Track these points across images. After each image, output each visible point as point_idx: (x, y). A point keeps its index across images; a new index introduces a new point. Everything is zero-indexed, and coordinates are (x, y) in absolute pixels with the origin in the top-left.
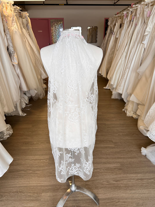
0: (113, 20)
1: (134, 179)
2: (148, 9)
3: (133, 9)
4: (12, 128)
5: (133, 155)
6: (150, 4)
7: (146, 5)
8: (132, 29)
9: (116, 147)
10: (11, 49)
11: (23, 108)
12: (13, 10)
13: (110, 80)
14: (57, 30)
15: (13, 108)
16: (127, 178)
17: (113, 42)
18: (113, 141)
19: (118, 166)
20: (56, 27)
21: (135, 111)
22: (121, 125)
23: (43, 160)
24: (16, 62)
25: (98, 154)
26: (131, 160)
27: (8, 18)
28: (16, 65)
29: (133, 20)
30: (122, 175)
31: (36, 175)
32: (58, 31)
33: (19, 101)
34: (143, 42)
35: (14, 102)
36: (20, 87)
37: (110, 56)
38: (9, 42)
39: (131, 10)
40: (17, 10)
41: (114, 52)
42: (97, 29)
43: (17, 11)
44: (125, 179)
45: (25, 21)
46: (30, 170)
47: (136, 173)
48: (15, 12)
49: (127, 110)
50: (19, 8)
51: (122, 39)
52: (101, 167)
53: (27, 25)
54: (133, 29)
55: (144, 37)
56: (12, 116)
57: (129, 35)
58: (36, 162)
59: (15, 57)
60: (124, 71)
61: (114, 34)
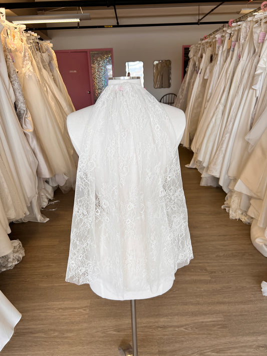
0: (198, 48)
1: (250, 347)
2: (260, 29)
3: (233, 29)
4: (23, 246)
5: (247, 296)
6: (264, 21)
7: (257, 22)
8: (231, 64)
9: (213, 280)
10: (22, 106)
11: (44, 207)
12: (25, 39)
13: (197, 153)
14: (102, 69)
15: (26, 210)
16: (238, 345)
17: (200, 87)
18: (208, 268)
19: (220, 321)
20: (100, 64)
21: (245, 210)
22: (220, 236)
23: (78, 308)
24: (29, 129)
25: (181, 296)
26: (243, 306)
27: (17, 53)
28: (29, 134)
29: (234, 49)
30: (228, 338)
31: (66, 340)
32: (103, 71)
33: (37, 196)
34: (253, 87)
35: (27, 199)
36: (37, 172)
37: (195, 111)
38: (18, 94)
39: (229, 31)
40: (33, 39)
41: (201, 103)
42: (170, 64)
43: (32, 41)
44: (235, 348)
45: (47, 56)
46: (55, 330)
47: (254, 333)
48: (29, 43)
49: (229, 207)
50: (36, 35)
51: (215, 82)
52: (188, 323)
53: (50, 63)
54: (233, 65)
55: (255, 78)
56: (23, 223)
57: (228, 75)
58: (66, 313)
59: (29, 119)
60: (221, 137)
61: (200, 73)
